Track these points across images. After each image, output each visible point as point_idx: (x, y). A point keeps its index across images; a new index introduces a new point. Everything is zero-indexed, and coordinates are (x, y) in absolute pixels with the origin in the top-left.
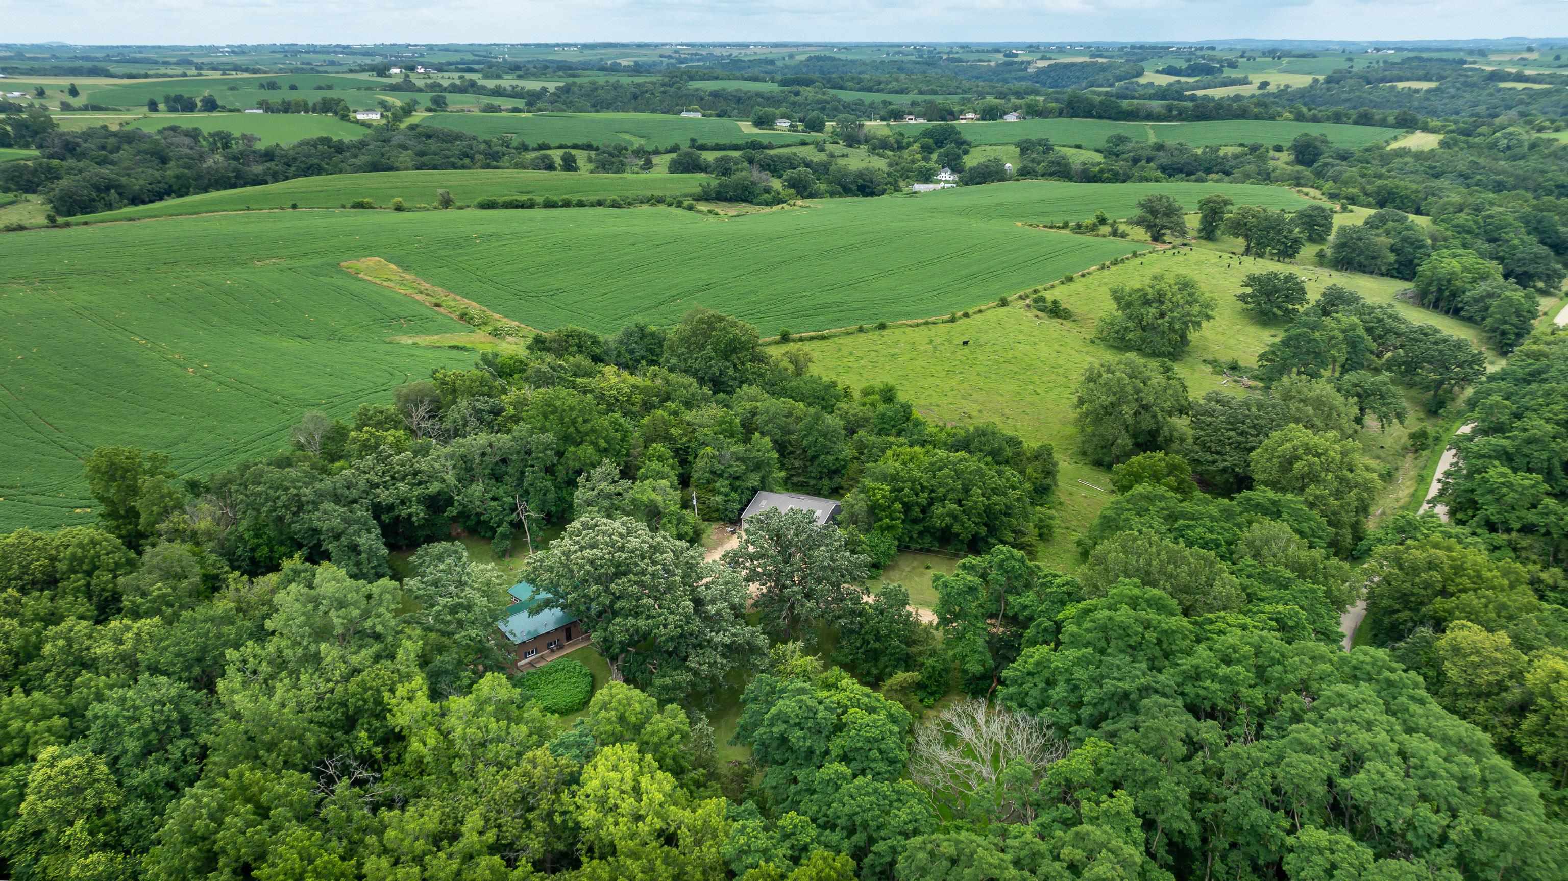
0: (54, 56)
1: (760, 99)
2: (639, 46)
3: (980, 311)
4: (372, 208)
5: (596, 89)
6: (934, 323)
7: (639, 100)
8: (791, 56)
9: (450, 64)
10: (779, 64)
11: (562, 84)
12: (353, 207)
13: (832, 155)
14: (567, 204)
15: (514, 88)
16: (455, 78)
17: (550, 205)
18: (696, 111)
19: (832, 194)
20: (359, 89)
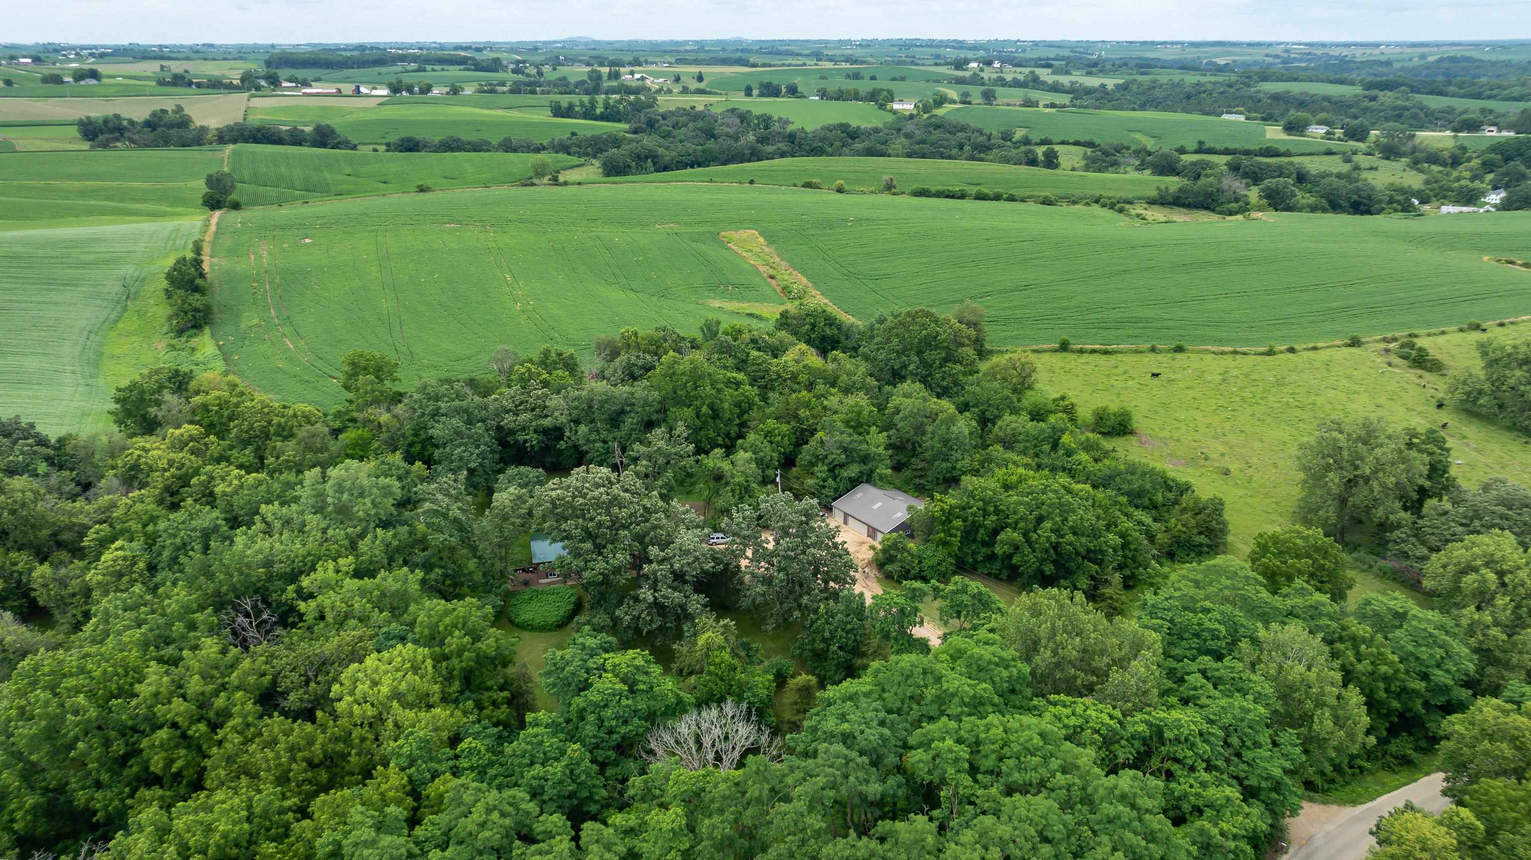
0: (724, 49)
1: (1326, 104)
2: (1250, 45)
3: (1315, 348)
4: (818, 188)
5: (1154, 87)
6: (1245, 354)
7: (1192, 101)
8: (1423, 57)
9: (1031, 59)
10: (1397, 65)
11: (1121, 81)
12: (803, 186)
13: (1357, 168)
14: (997, 198)
15: (1072, 83)
16: (1021, 73)
17: (980, 197)
18: (1240, 113)
19: (1313, 209)
20: (928, 81)
